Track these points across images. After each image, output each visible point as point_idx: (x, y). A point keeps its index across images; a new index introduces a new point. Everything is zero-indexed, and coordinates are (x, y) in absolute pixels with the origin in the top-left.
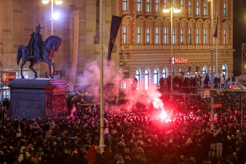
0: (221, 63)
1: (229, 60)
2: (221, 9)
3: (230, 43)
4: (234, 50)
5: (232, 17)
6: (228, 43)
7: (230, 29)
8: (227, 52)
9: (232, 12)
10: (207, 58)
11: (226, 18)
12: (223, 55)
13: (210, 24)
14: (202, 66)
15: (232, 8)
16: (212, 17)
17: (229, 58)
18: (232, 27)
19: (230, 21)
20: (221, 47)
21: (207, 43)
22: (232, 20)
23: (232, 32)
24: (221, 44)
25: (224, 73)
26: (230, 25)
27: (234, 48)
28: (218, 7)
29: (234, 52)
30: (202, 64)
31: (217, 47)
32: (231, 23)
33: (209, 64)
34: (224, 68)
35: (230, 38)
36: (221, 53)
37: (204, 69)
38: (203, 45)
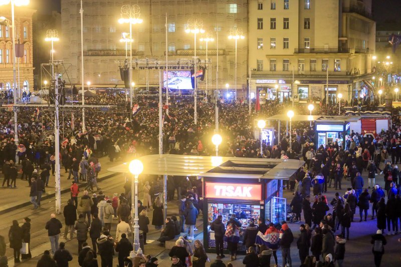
0: (23, 80)
1: (30, 77)
2: (22, 32)
3: (30, 62)
4: (34, 68)
5: (31, 39)
6: (28, 62)
7: (30, 50)
8: (28, 70)
9: (31, 35)
10: (10, 76)
11: (26, 40)
12: (24, 73)
13: (12, 45)
14: (6, 83)
15: (31, 31)
16: (14, 40)
17: (29, 75)
18: (32, 48)
19: (30, 42)
20: (22, 66)
21: (10, 62)
22: (32, 41)
23: (32, 52)
24: (22, 63)
25: (26, 88)
26: (30, 46)
27: (34, 66)
28: (19, 30)
29: (34, 70)
30: (5, 81)
31: (19, 66)
32: (31, 44)
33: (12, 80)
34: (25, 84)
35: (30, 58)
36: (22, 71)
37: (7, 85)
38: (6, 64)
